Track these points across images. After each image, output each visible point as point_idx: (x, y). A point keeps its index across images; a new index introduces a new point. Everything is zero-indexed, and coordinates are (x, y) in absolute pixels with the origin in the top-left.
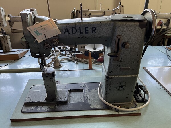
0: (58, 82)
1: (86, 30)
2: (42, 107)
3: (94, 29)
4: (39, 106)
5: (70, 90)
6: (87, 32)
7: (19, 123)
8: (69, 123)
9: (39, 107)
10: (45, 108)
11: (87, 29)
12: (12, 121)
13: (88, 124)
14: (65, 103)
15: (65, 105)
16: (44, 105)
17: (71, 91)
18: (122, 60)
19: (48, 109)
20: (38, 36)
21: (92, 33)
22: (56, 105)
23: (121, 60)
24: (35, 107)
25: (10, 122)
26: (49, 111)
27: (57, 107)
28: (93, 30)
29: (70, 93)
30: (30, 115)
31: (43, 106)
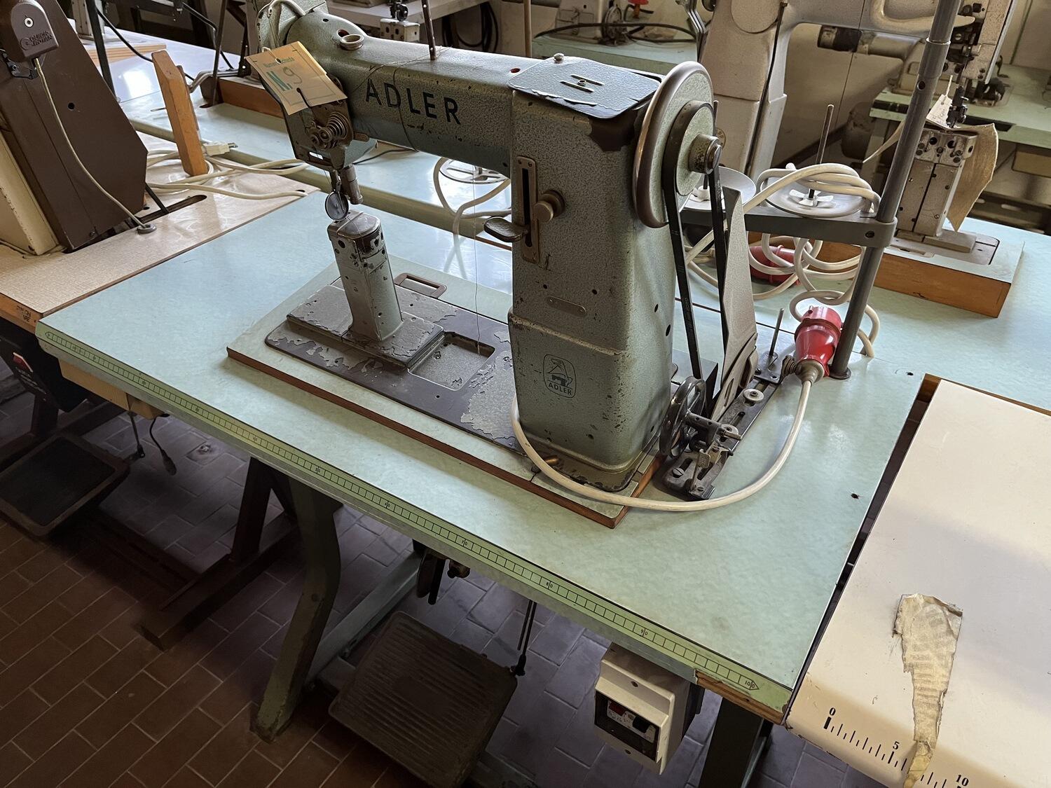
0: (437, 287)
1: (428, 106)
2: (325, 348)
3: (451, 106)
4: (319, 342)
5: (453, 334)
6: (431, 110)
7: (244, 369)
8: (365, 433)
9: (318, 345)
10: (329, 357)
11: (429, 100)
12: (233, 355)
13: (413, 461)
14: (396, 368)
15: (390, 375)
16: (332, 347)
17: (452, 339)
18: (551, 266)
19: (336, 362)
20: (284, 90)
21: (449, 120)
22: (365, 362)
23: (547, 262)
24: (306, 341)
25: (226, 354)
26: (334, 369)
27: (364, 370)
28: (448, 111)
29: (445, 345)
30: (279, 359)
31: (330, 350)
